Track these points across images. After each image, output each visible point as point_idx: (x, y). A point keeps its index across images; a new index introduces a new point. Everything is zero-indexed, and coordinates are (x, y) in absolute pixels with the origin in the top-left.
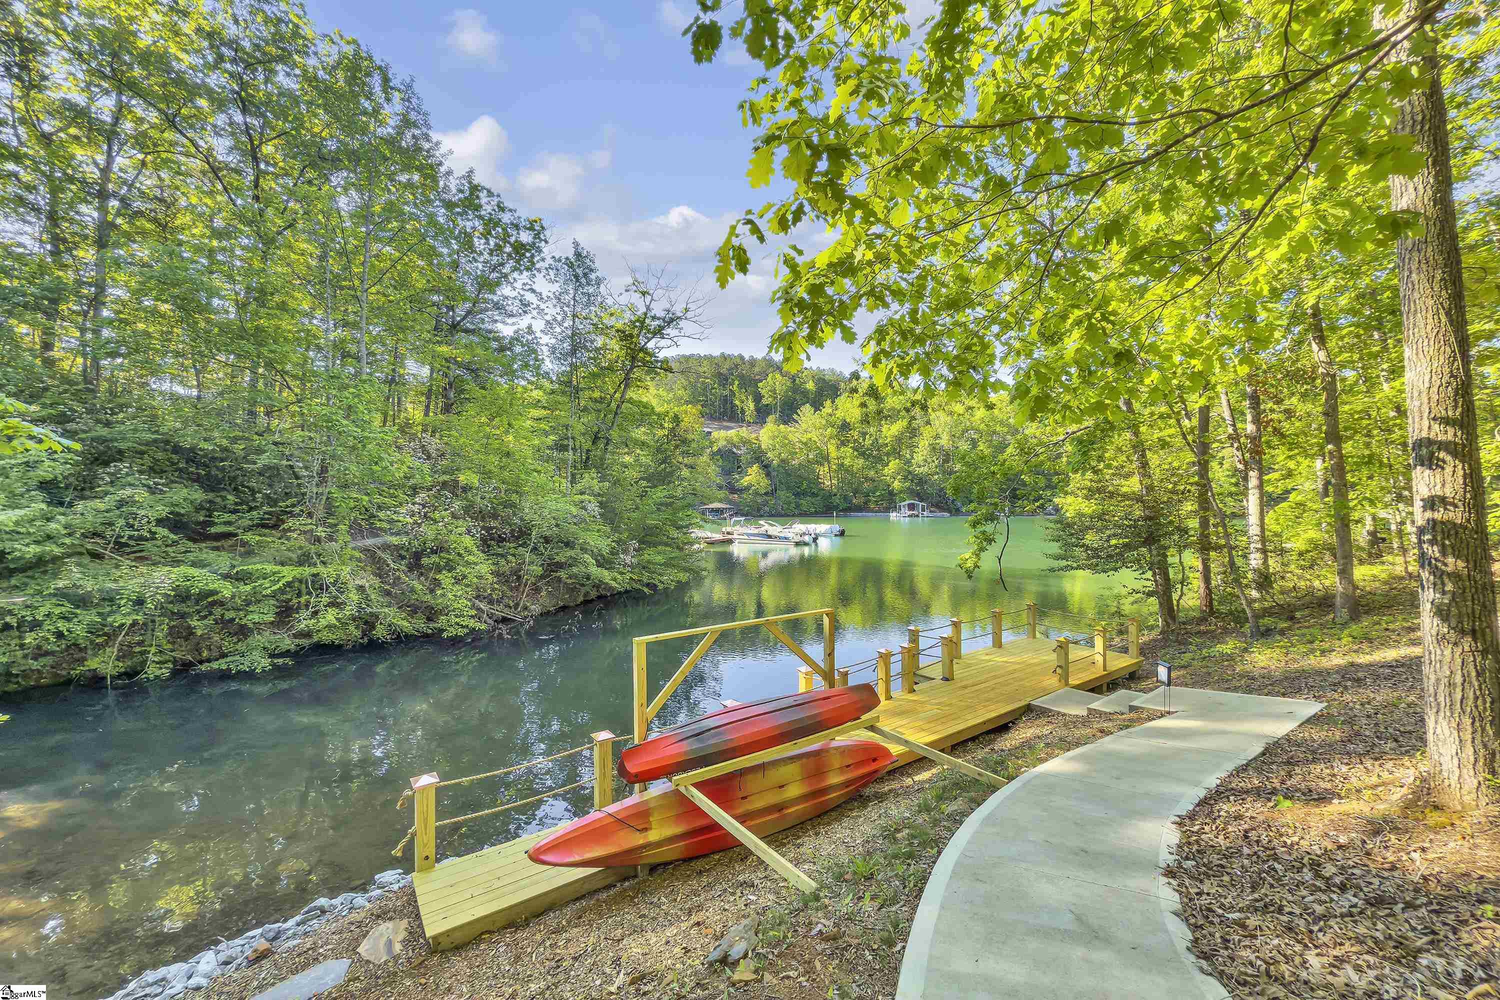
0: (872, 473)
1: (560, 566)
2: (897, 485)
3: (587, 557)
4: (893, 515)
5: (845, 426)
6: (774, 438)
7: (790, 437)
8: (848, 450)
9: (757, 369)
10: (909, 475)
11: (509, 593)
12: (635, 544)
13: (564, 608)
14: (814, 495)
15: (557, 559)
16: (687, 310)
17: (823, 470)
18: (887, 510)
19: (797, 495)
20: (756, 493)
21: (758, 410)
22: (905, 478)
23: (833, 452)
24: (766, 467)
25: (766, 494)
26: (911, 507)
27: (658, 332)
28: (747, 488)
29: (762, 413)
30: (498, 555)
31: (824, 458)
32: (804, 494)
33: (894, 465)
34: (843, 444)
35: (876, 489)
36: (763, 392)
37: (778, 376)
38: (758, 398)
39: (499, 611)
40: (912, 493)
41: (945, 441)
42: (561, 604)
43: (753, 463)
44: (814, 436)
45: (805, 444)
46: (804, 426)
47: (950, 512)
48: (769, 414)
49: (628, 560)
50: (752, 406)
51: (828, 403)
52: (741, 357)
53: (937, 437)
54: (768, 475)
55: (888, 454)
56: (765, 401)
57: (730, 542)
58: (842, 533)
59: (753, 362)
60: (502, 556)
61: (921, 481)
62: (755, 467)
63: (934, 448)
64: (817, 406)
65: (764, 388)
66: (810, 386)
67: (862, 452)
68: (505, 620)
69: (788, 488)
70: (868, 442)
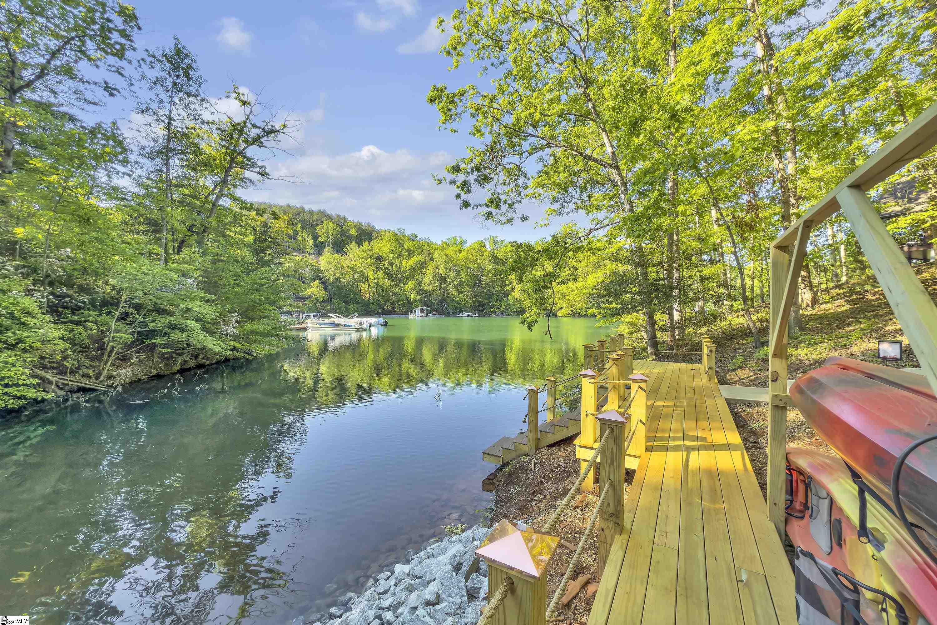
0: (396, 290)
1: (154, 333)
2: (413, 296)
3: (191, 323)
4: (411, 316)
5: (380, 258)
6: (330, 263)
7: (342, 262)
8: (381, 274)
9: (315, 217)
10: (420, 291)
11: (87, 362)
12: (236, 317)
13: (159, 376)
14: (357, 303)
15: (152, 326)
16: (285, 126)
17: (364, 287)
18: (407, 313)
19: (346, 302)
20: (317, 301)
21: (316, 245)
22: (418, 293)
23: (371, 276)
24: (324, 283)
25: (324, 301)
26: (422, 311)
27: (257, 141)
28: (310, 297)
29: (319, 248)
30: (72, 322)
31: (364, 278)
32: (351, 302)
33: (411, 284)
34: (379, 269)
35: (398, 301)
36: (319, 233)
37: (331, 224)
38: (316, 237)
39: (74, 381)
40: (421, 301)
41: (442, 271)
42: (154, 372)
43: (314, 280)
44: (358, 263)
45: (352, 268)
46: (351, 256)
47: (444, 314)
48: (325, 247)
49: (230, 330)
50: (311, 242)
51: (366, 243)
52: (303, 209)
53: (437, 268)
54: (325, 289)
55: (407, 278)
56: (322, 239)
57: (305, 329)
58: (386, 324)
59: (311, 213)
60: (78, 323)
61: (428, 295)
62: (316, 283)
63: (436, 275)
64: (360, 244)
65: (321, 230)
66: (353, 232)
67: (390, 276)
68: (83, 390)
69: (340, 298)
70: (395, 269)
